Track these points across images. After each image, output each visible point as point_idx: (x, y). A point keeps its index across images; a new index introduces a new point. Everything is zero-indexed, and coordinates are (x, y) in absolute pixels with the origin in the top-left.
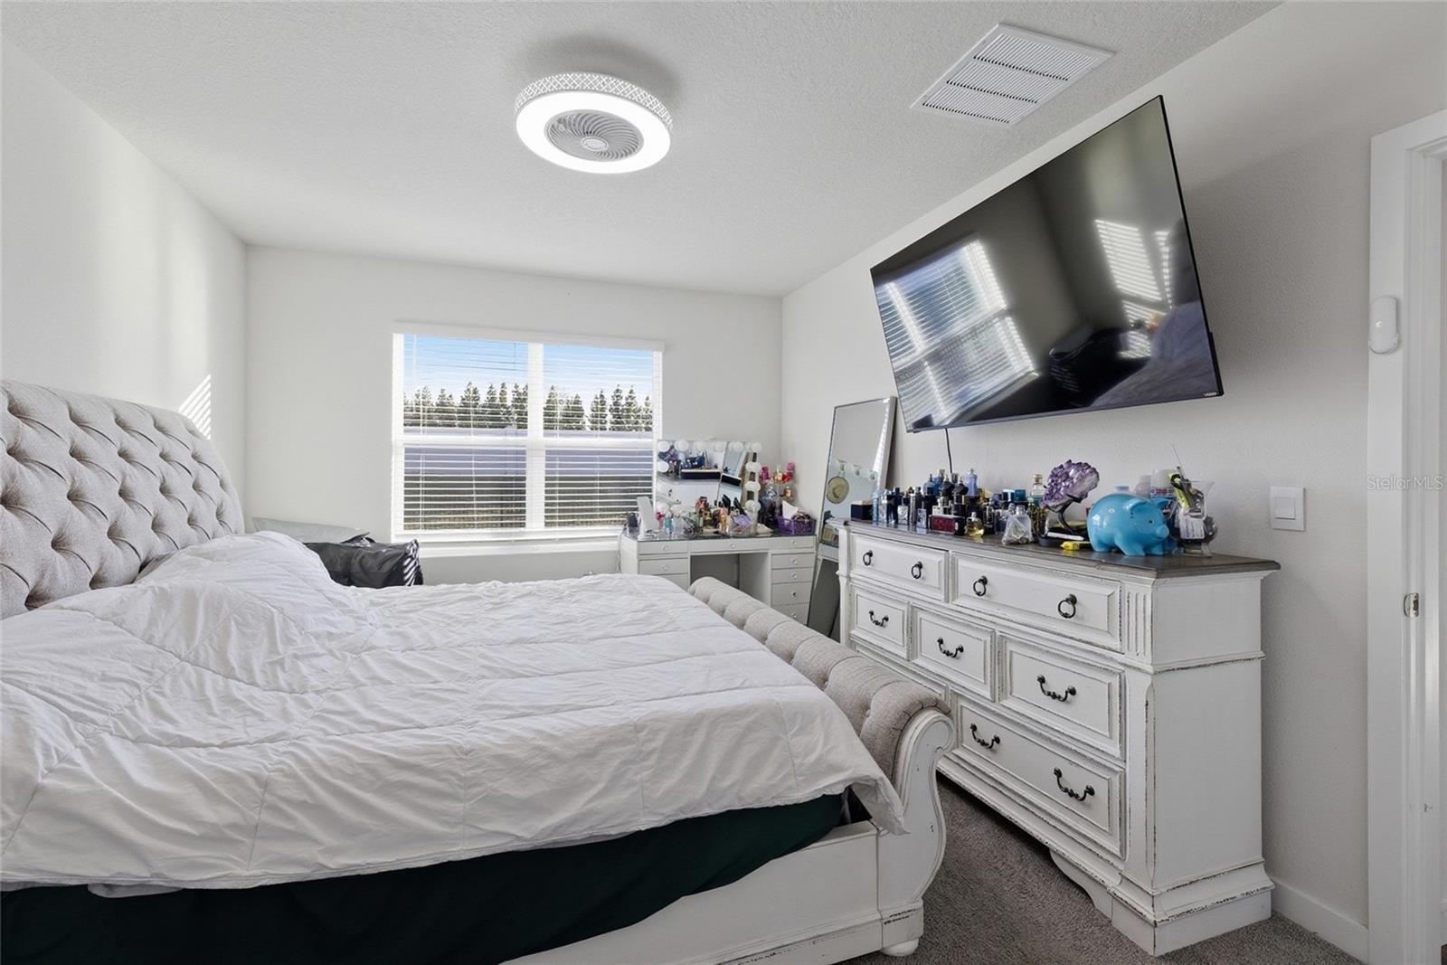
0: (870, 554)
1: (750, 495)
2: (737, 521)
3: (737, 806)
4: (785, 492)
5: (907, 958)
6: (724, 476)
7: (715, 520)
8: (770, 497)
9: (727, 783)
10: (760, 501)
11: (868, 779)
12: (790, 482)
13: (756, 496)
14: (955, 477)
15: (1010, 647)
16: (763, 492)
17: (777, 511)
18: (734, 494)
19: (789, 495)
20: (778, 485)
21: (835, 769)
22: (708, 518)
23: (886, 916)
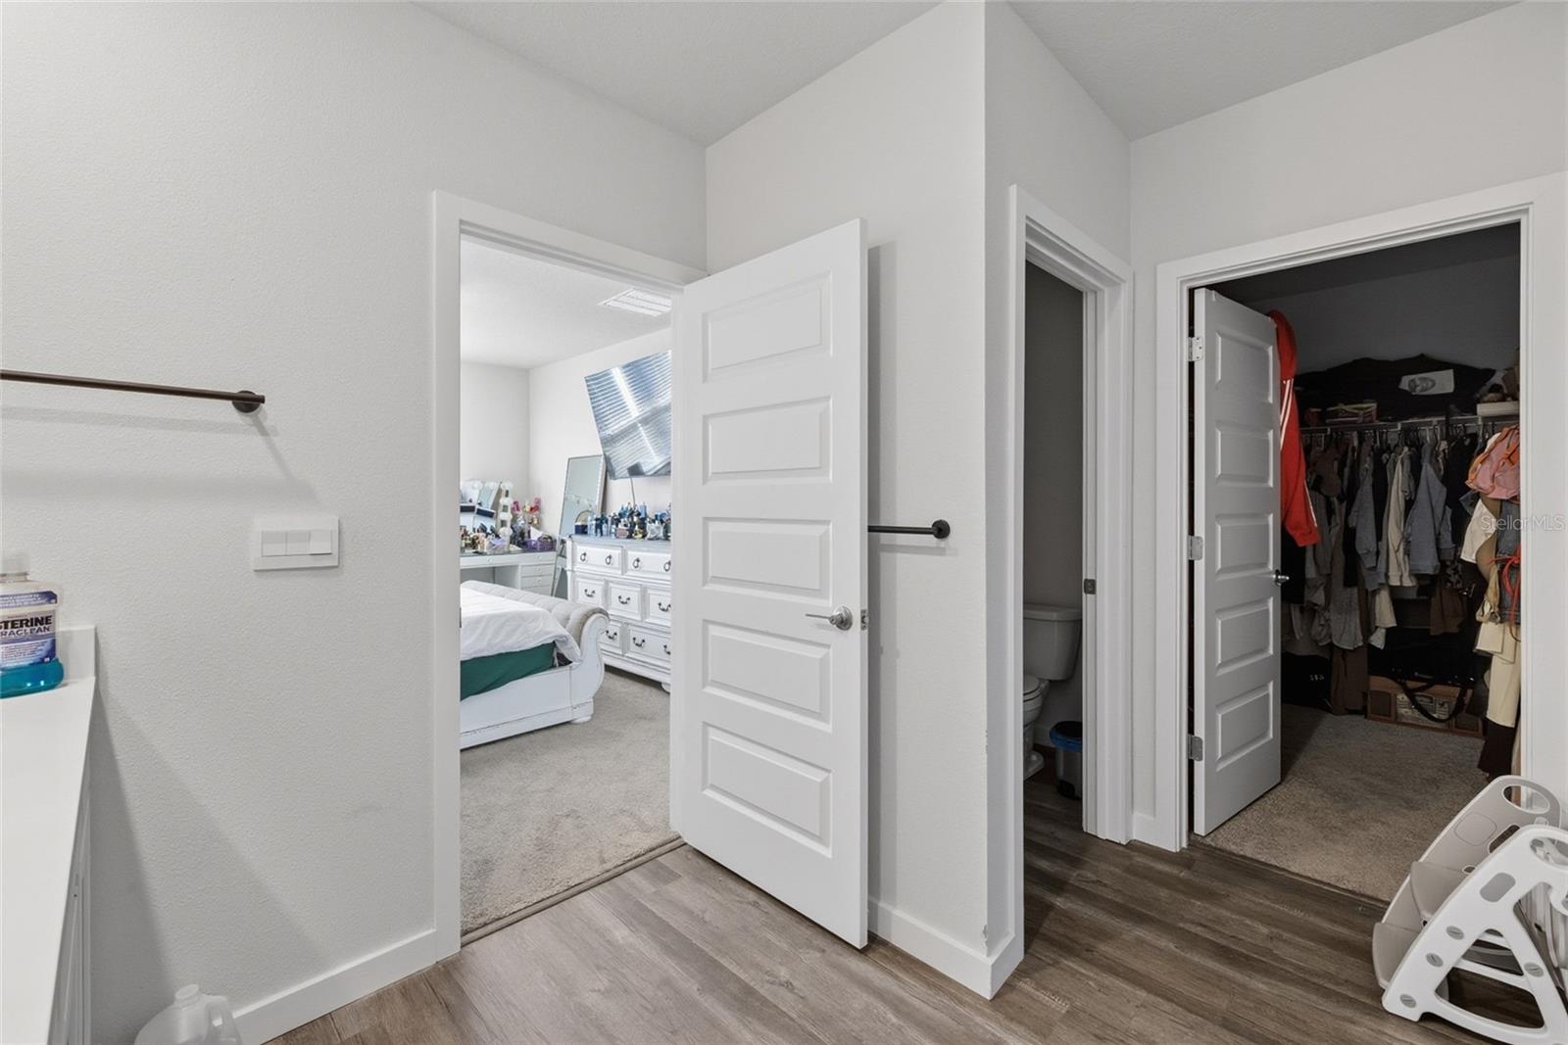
0: (585, 554)
1: (503, 523)
2: (493, 542)
3: (503, 651)
4: (532, 520)
5: (584, 723)
6: (478, 510)
7: (474, 544)
8: (521, 523)
9: (498, 640)
10: (512, 528)
11: (561, 637)
12: (537, 512)
13: (509, 524)
14: (635, 506)
15: (649, 591)
16: (514, 520)
17: (526, 535)
18: (489, 523)
19: (536, 522)
20: (526, 516)
21: (547, 633)
22: (468, 542)
23: (574, 704)
